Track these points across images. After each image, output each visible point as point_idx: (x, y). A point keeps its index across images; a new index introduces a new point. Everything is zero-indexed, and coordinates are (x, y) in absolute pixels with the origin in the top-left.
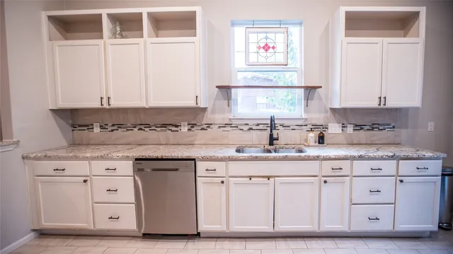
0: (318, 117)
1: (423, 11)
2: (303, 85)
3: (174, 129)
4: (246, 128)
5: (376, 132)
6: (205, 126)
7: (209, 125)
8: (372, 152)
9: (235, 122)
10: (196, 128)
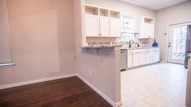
1: (154, 19)
2: (134, 33)
3: (109, 44)
4: (124, 43)
5: (145, 44)
9: (122, 42)
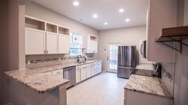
0: (84, 55)
1: (97, 37)
2: (81, 48)
3: (57, 60)
4: (73, 58)
6: (64, 59)
7: (65, 58)
8: (92, 61)
10: (63, 59)
